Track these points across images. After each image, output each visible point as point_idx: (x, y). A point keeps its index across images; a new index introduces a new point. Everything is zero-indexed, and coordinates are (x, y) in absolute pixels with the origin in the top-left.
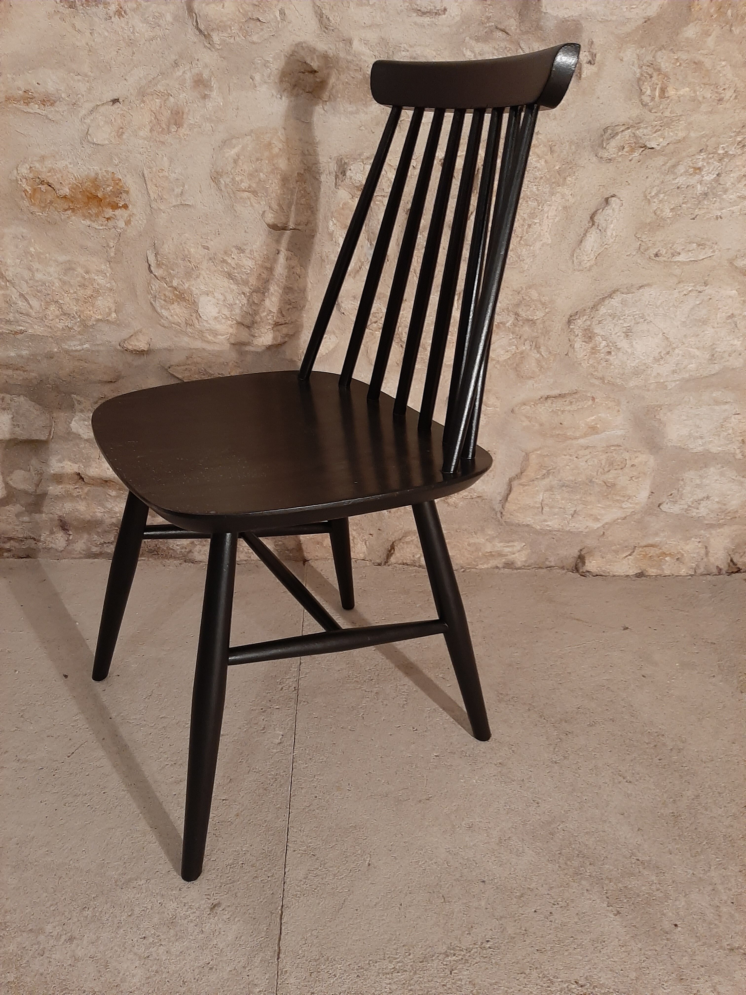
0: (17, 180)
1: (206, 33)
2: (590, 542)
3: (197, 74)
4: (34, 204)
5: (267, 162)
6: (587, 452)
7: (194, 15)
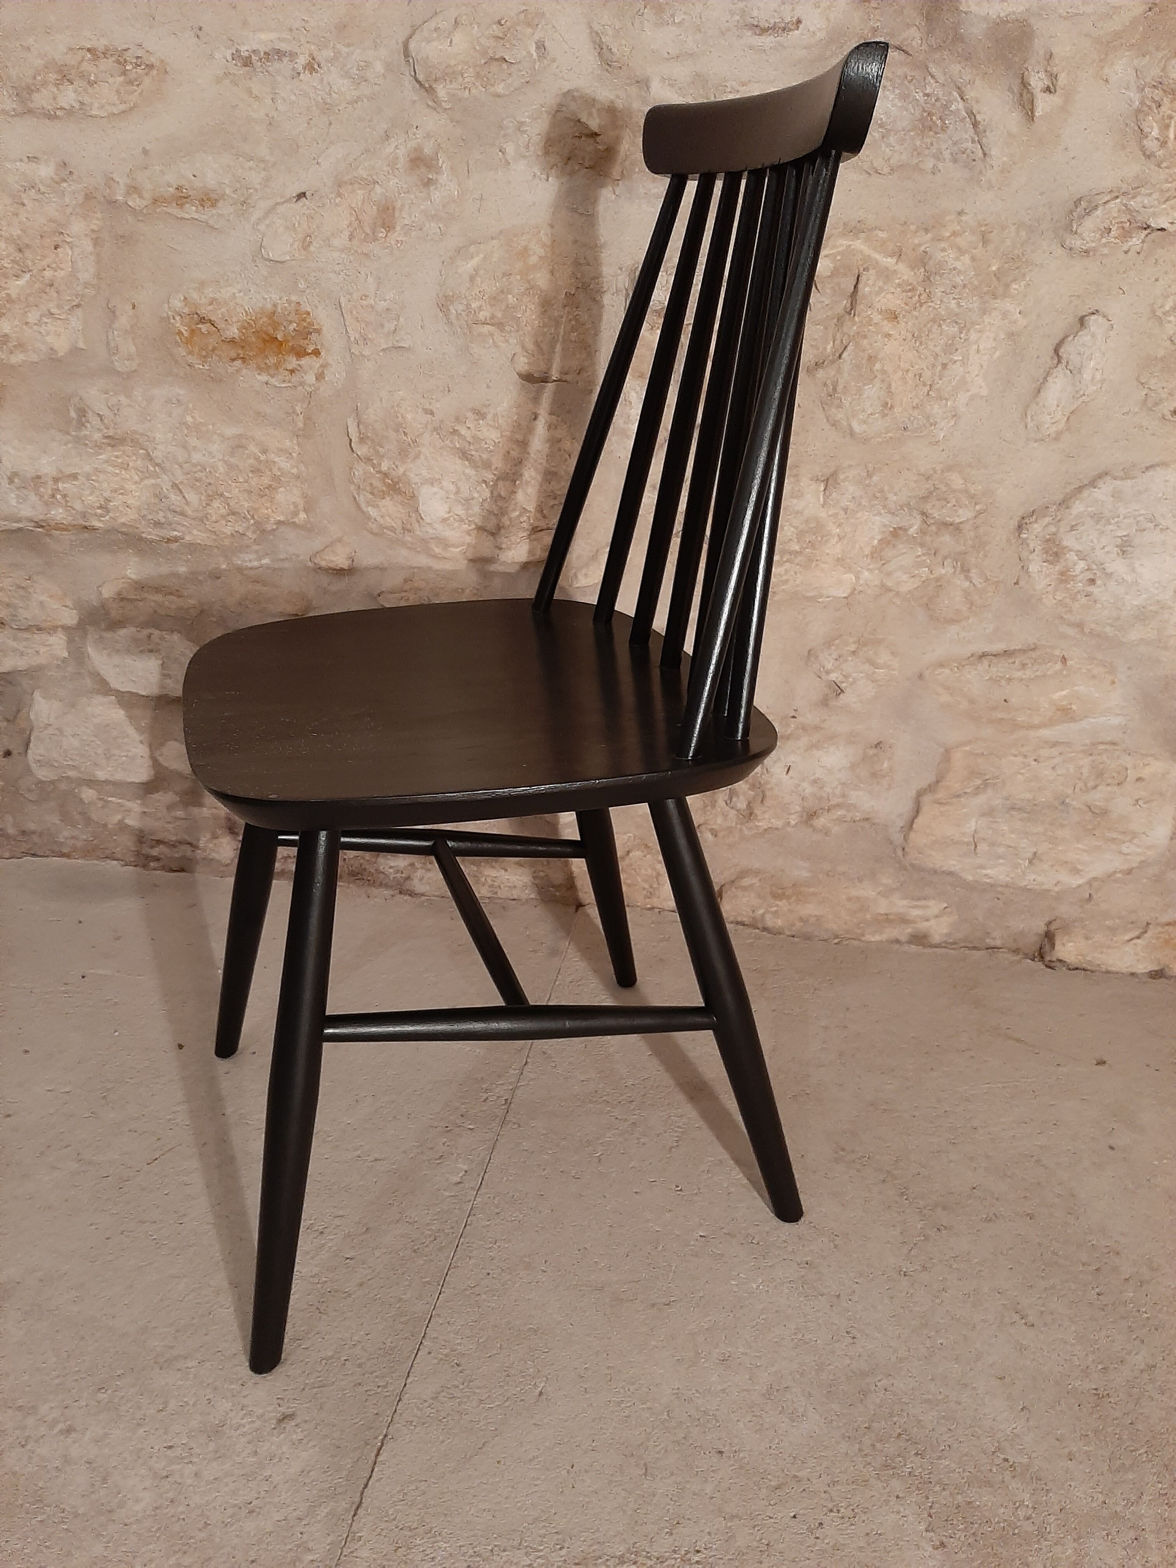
0: (169, 318)
1: (427, 86)
2: (1065, 910)
3: (415, 150)
4: (191, 353)
5: (518, 277)
6: (1054, 751)
7: (411, 61)
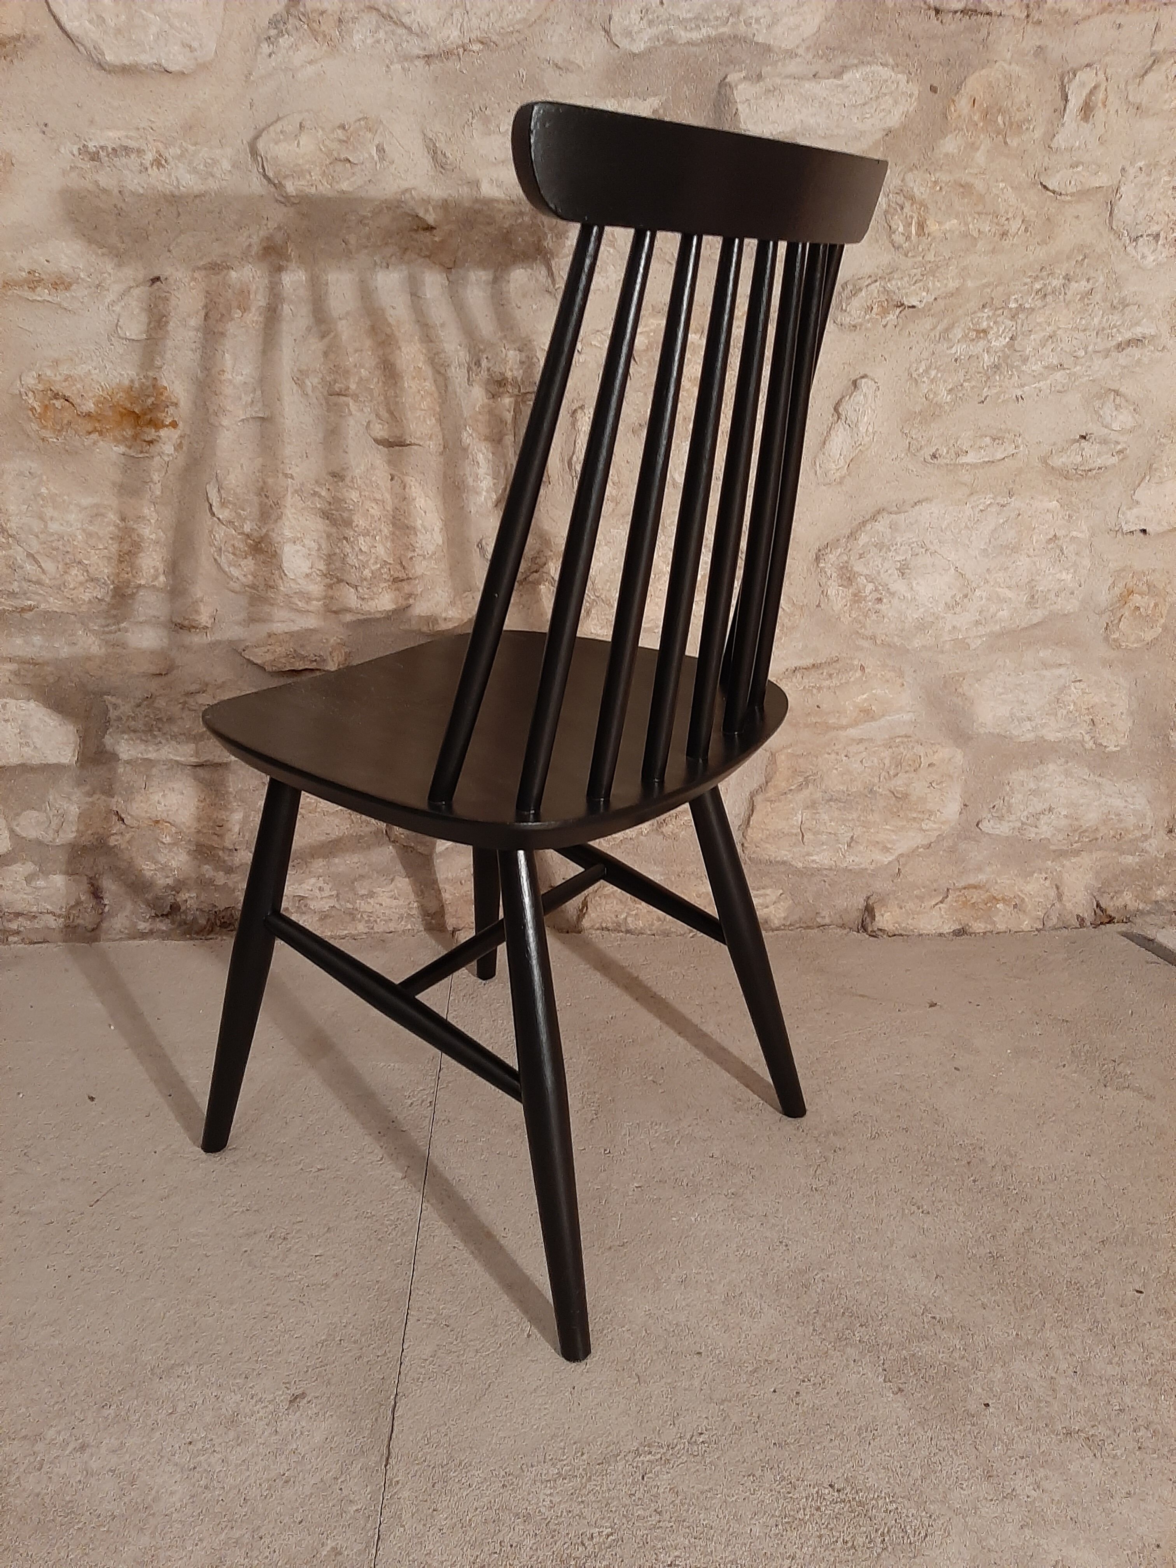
0: (21, 394)
1: (276, 182)
2: (880, 885)
3: (267, 238)
4: (45, 427)
5: (370, 353)
6: (861, 747)
7: (259, 159)
